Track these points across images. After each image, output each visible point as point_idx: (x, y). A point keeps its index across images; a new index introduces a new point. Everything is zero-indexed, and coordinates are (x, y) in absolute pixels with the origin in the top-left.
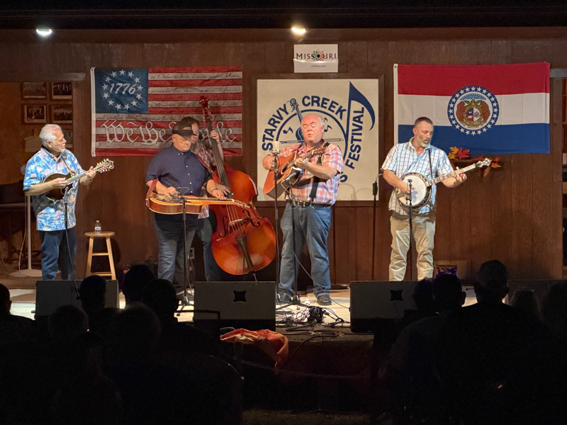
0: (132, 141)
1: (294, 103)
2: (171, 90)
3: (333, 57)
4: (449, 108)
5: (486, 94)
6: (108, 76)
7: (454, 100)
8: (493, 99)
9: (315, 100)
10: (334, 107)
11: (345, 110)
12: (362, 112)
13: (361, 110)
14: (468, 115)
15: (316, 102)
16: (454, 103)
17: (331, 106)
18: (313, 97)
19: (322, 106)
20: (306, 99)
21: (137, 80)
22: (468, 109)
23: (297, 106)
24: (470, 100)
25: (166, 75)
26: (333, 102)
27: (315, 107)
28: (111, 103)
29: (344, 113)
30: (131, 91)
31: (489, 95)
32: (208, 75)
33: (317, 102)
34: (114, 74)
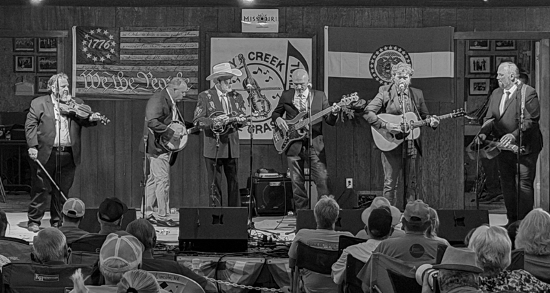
0: (107, 88)
1: (241, 58)
2: (139, 46)
3: (274, 19)
4: (370, 63)
5: (401, 52)
6: (86, 33)
7: (374, 57)
8: (407, 56)
9: (259, 55)
10: (275, 61)
11: (283, 64)
12: (298, 65)
13: (297, 64)
14: (386, 69)
15: (259, 56)
16: (374, 59)
17: (272, 60)
18: (257, 53)
19: (265, 60)
20: (252, 54)
21: (111, 37)
22: (385, 64)
23: (244, 60)
24: (388, 57)
25: (135, 33)
26: (274, 57)
27: (259, 61)
28: (89, 56)
29: (282, 66)
30: (106, 46)
31: (404, 53)
32: (170, 34)
33: (261, 57)
34: (92, 32)
